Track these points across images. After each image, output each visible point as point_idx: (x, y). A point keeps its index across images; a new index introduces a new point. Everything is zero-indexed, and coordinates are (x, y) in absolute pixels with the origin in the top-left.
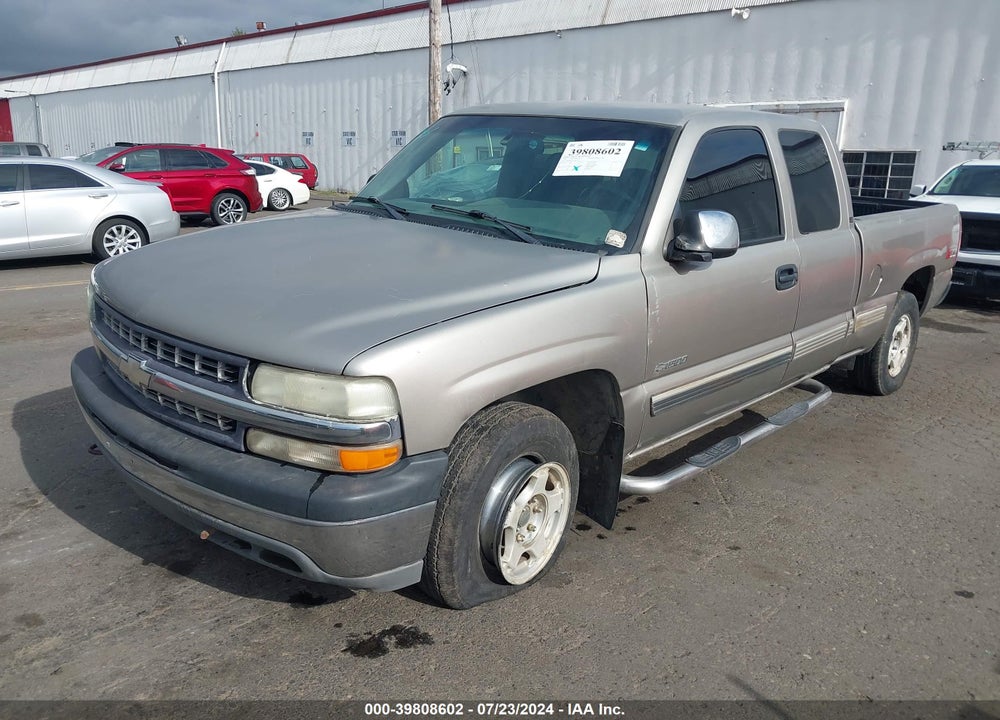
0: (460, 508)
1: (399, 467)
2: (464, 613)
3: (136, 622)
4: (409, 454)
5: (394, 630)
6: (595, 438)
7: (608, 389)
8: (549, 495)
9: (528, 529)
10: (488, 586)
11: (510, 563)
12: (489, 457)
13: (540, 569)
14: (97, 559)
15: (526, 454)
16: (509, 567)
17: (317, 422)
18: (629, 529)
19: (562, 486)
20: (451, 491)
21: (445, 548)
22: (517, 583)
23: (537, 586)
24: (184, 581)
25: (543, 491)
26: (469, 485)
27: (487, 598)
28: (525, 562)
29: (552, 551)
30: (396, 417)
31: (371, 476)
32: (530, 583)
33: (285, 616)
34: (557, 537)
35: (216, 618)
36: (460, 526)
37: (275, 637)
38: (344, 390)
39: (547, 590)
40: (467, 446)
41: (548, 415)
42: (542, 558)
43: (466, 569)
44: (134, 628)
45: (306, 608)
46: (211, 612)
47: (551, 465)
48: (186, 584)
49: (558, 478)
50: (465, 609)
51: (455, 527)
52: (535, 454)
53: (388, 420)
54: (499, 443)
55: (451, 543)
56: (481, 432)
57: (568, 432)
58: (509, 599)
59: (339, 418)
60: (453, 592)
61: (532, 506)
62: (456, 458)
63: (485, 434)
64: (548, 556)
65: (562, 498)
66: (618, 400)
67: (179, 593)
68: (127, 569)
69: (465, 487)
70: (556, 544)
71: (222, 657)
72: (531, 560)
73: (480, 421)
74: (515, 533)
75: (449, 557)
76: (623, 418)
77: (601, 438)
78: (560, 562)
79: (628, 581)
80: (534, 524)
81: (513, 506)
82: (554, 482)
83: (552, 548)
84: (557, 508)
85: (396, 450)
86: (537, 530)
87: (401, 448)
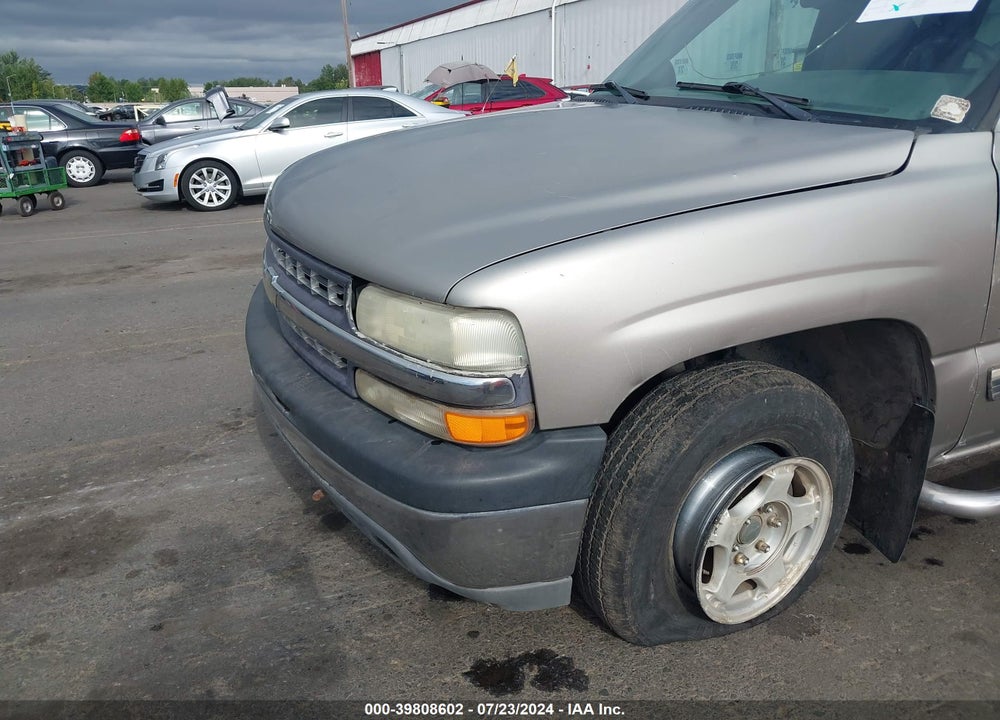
0: (636, 510)
1: (529, 445)
2: (644, 651)
3: (260, 581)
4: (542, 427)
5: (541, 657)
6: (886, 426)
7: (910, 353)
8: (796, 505)
9: (757, 547)
10: (683, 620)
11: (717, 594)
12: (689, 442)
13: (770, 606)
14: (261, 497)
15: (762, 440)
16: (716, 599)
17: (418, 368)
18: (932, 562)
19: (819, 491)
20: (625, 483)
21: (613, 563)
22: (730, 621)
23: (761, 631)
24: (330, 538)
25: (785, 498)
26: (652, 479)
27: (682, 636)
28: (749, 593)
29: (795, 581)
30: (522, 372)
31: (490, 452)
32: (752, 623)
33: (417, 607)
34: (804, 563)
35: (340, 594)
36: (634, 537)
37: (394, 635)
38: (448, 325)
39: (776, 639)
40: (657, 421)
41: (802, 385)
42: (777, 590)
43: (647, 594)
44: (254, 589)
45: (445, 601)
46: (340, 584)
47: (799, 461)
48: (330, 542)
49: (813, 480)
50: (645, 646)
51: (626, 535)
52: (779, 441)
53: (510, 374)
54: (708, 422)
55: (621, 557)
56: (681, 402)
57: (837, 412)
58: (713, 642)
59: (443, 366)
60: (626, 622)
61: (765, 517)
62: (639, 437)
63: (688, 405)
64: (788, 588)
65: (816, 508)
66: (928, 372)
67: (318, 553)
68: (283, 513)
69: (647, 481)
70: (801, 574)
71: (324, 649)
72: (759, 591)
73: (685, 386)
74: (730, 554)
75: (618, 575)
76: (933, 401)
77: (895, 426)
78: (808, 596)
79: (912, 648)
80: (768, 543)
81: (726, 516)
82: (806, 484)
83: (794, 578)
84: (810, 521)
85: (522, 420)
86: (770, 552)
87: (533, 417)
